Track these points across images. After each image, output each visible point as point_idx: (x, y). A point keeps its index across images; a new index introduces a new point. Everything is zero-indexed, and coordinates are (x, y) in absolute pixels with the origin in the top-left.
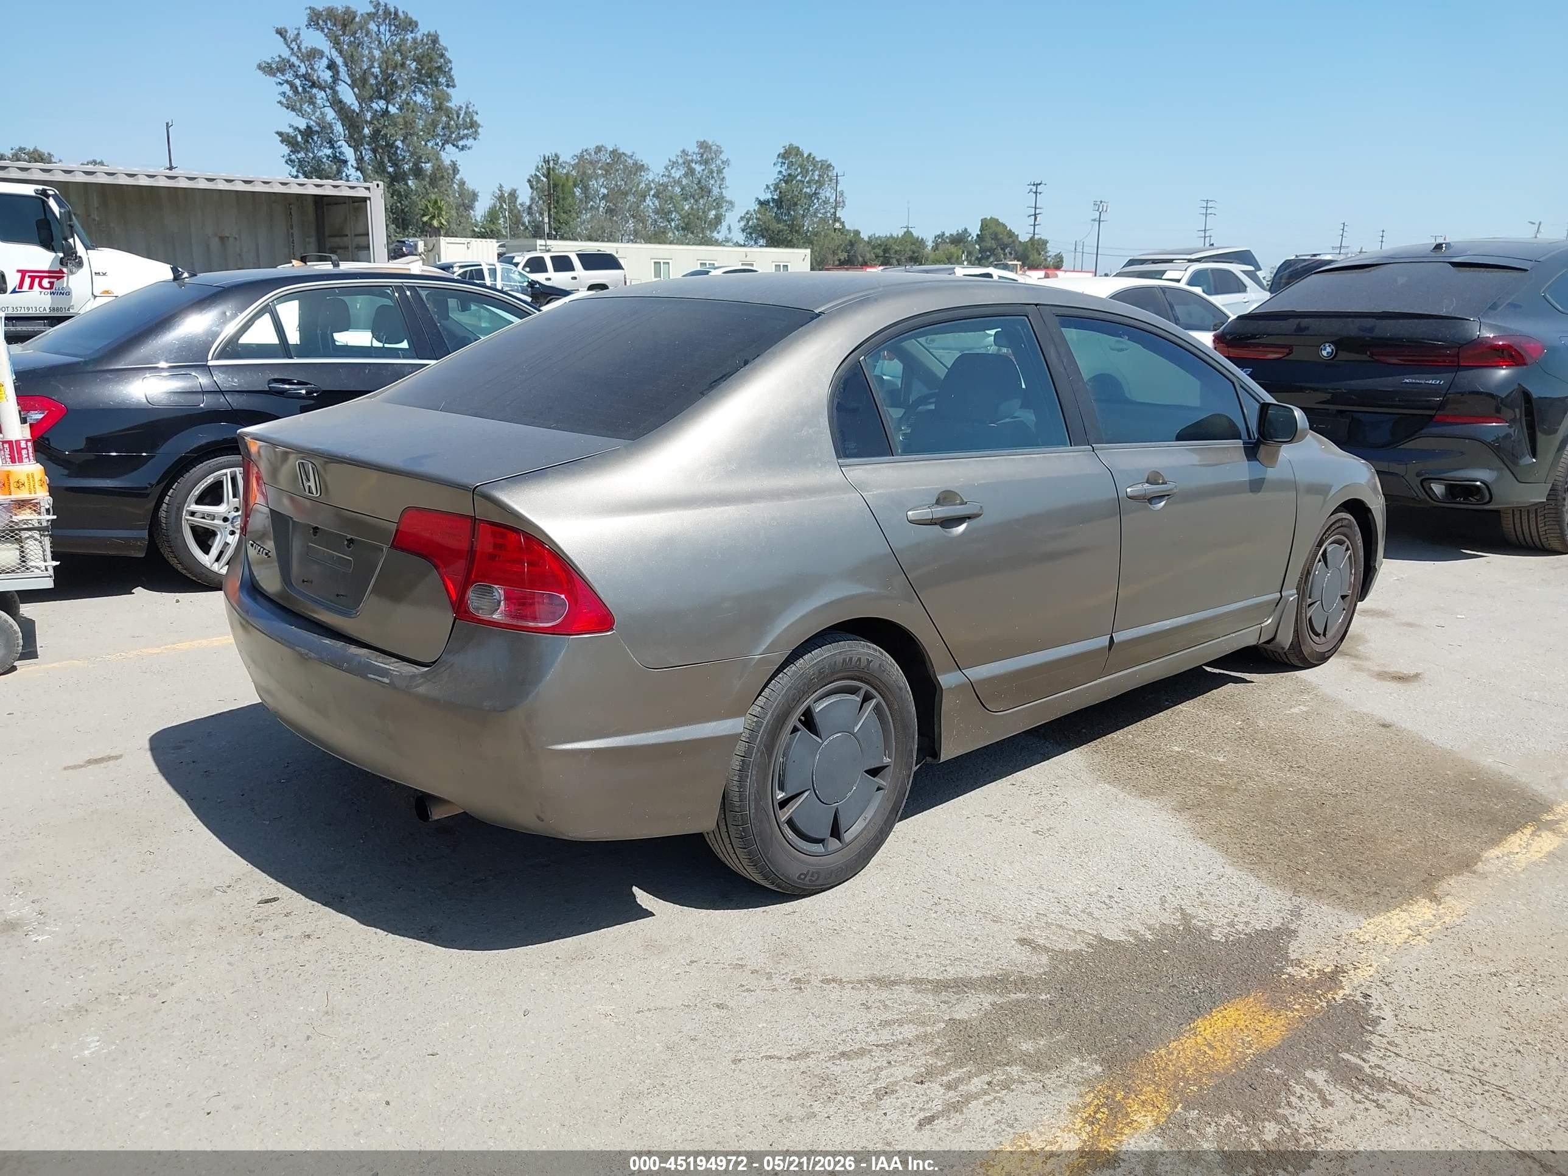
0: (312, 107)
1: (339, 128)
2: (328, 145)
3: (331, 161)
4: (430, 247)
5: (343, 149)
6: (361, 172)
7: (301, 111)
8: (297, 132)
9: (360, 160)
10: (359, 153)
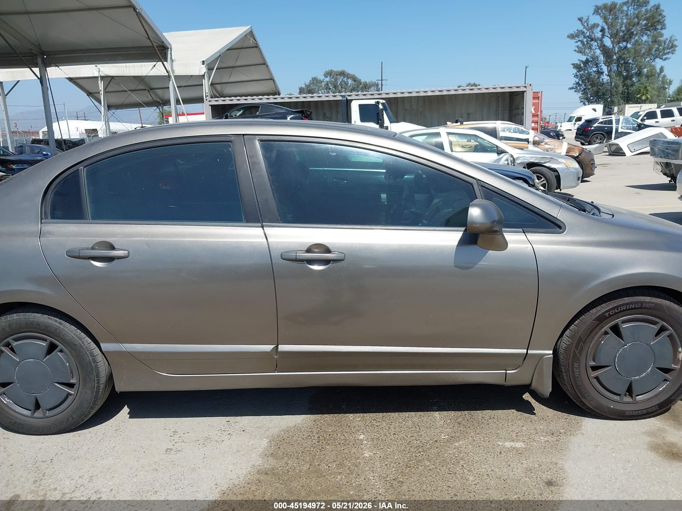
0: (590, 50)
1: (602, 58)
2: (595, 66)
3: (596, 73)
4: (620, 110)
5: (602, 67)
6: (609, 77)
7: (584, 53)
8: (581, 63)
9: (610, 71)
10: (609, 68)
